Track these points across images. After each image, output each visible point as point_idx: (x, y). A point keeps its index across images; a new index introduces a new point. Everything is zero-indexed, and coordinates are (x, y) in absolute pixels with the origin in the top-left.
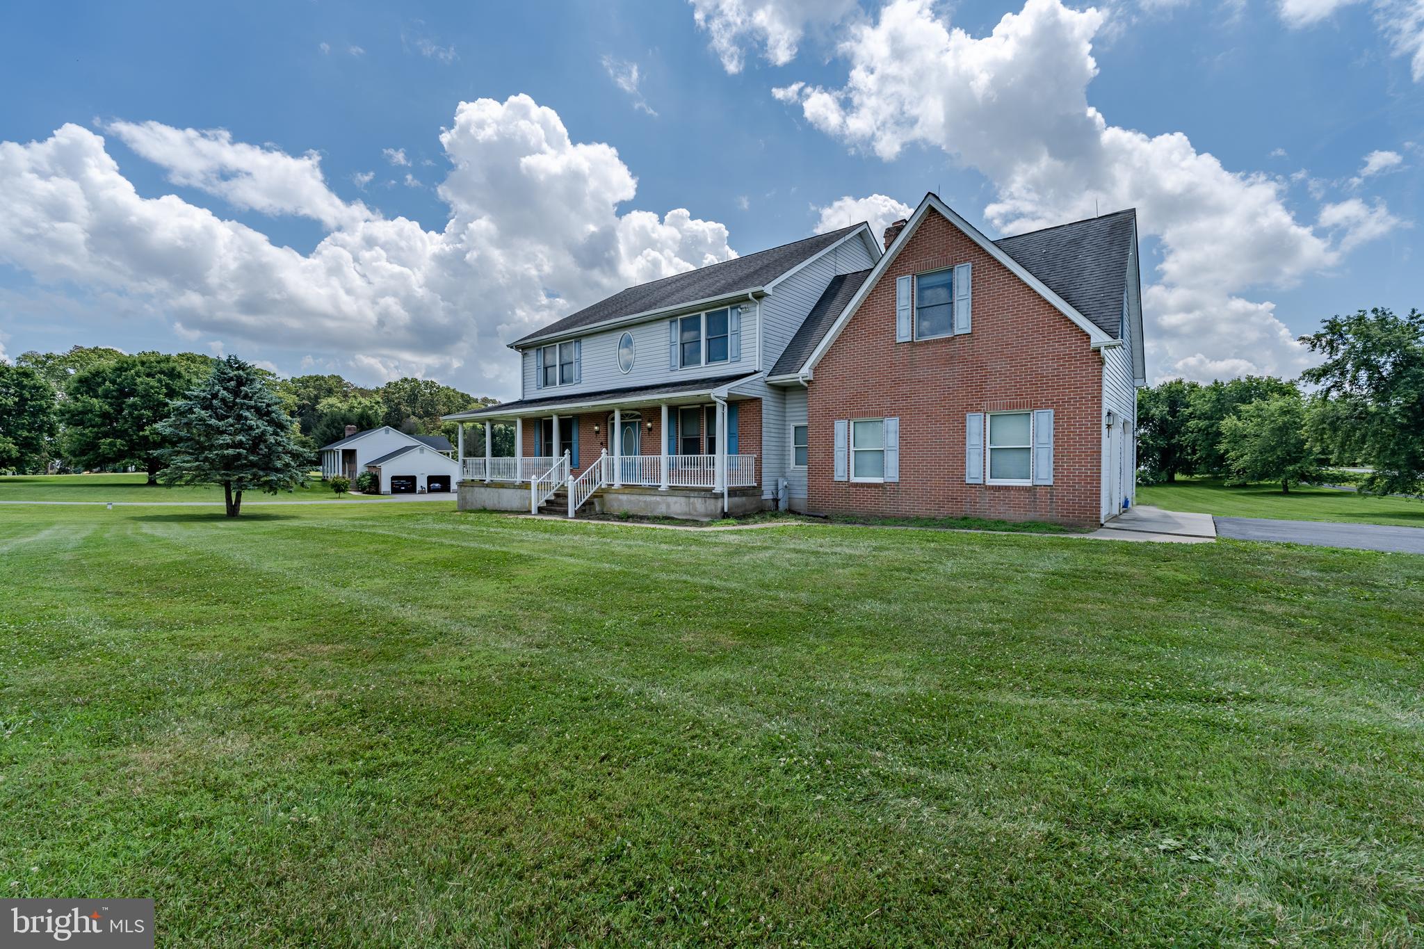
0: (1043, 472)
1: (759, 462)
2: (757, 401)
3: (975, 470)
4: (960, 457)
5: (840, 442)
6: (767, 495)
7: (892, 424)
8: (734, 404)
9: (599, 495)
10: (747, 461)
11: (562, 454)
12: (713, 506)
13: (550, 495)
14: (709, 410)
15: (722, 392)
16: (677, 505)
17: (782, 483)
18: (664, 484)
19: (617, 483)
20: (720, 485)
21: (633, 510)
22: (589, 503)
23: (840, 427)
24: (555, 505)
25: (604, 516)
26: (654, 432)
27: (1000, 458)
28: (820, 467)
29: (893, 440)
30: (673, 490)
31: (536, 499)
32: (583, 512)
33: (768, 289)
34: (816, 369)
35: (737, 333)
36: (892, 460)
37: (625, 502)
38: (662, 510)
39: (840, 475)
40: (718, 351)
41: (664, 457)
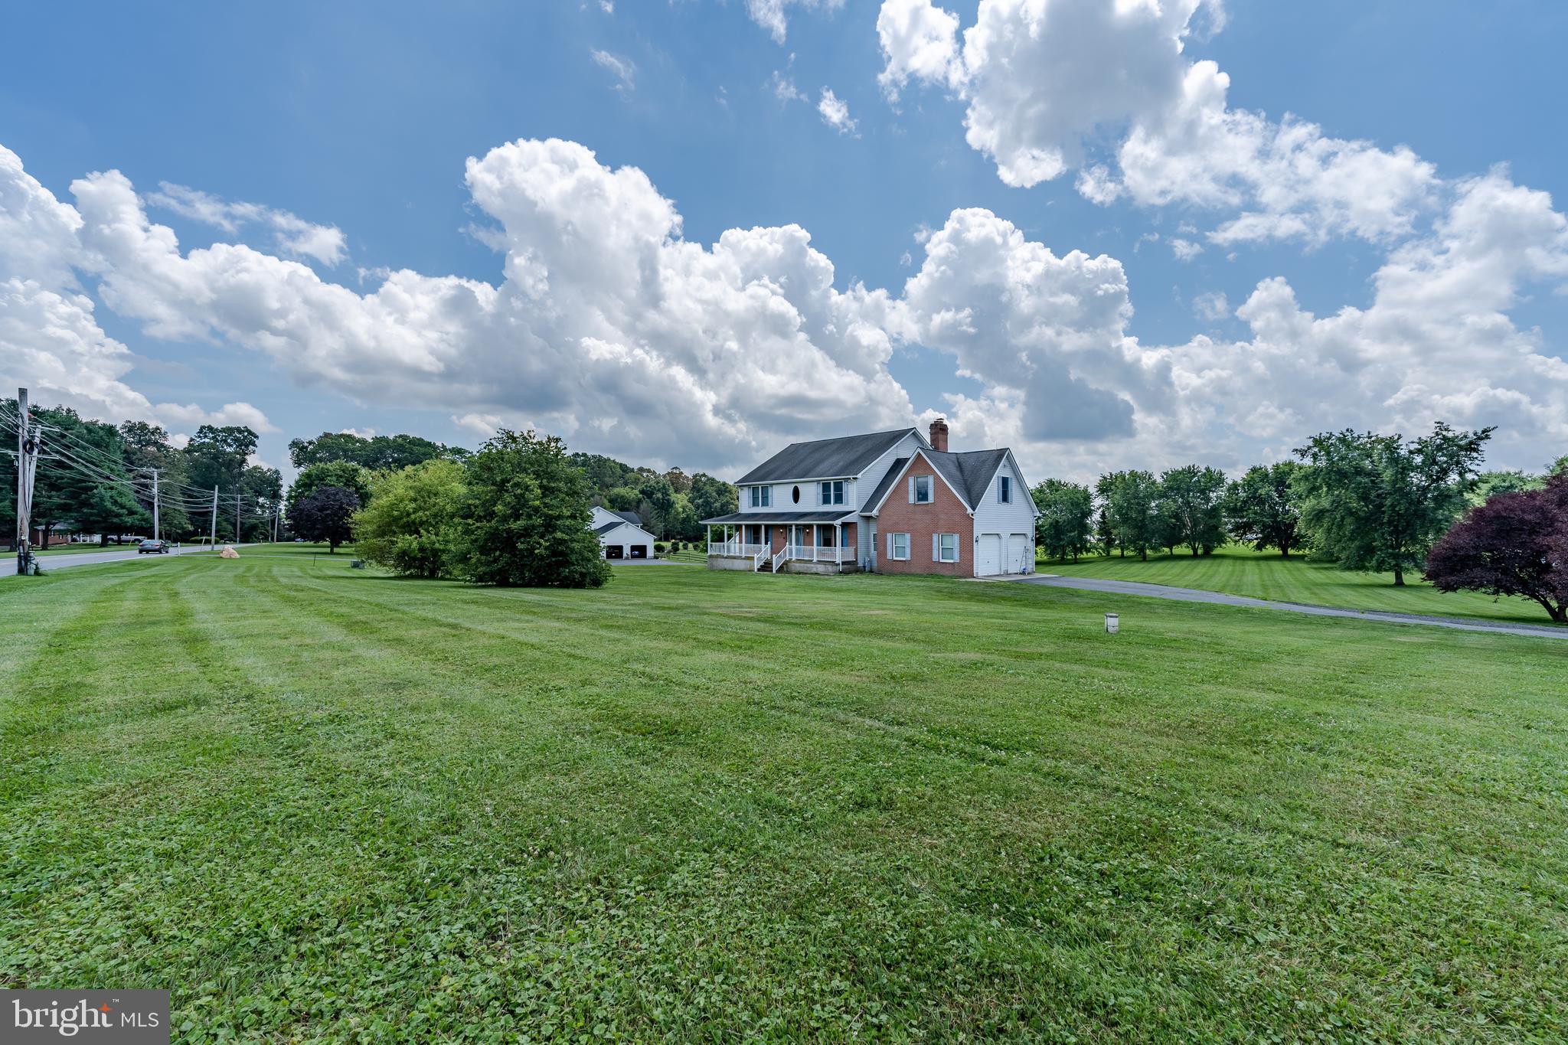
0: (956, 559)
1: (856, 550)
2: (855, 523)
3: (936, 556)
4: (931, 550)
5: (889, 542)
6: (860, 564)
7: (908, 536)
8: (844, 525)
9: (786, 563)
10: (852, 549)
11: (766, 543)
12: (835, 568)
13: (762, 563)
14: (832, 528)
15: (838, 522)
16: (821, 568)
17: (867, 559)
18: (815, 559)
19: (794, 558)
20: (838, 560)
21: (802, 570)
22: (781, 567)
23: (889, 536)
24: (766, 567)
25: (788, 572)
26: (810, 534)
27: (945, 551)
28: (882, 553)
29: (908, 543)
30: (819, 562)
31: (756, 565)
32: (780, 570)
33: (859, 476)
34: (880, 511)
35: (847, 492)
36: (908, 551)
37: (798, 567)
38: (814, 570)
39: (889, 557)
40: (839, 499)
41: (815, 547)
